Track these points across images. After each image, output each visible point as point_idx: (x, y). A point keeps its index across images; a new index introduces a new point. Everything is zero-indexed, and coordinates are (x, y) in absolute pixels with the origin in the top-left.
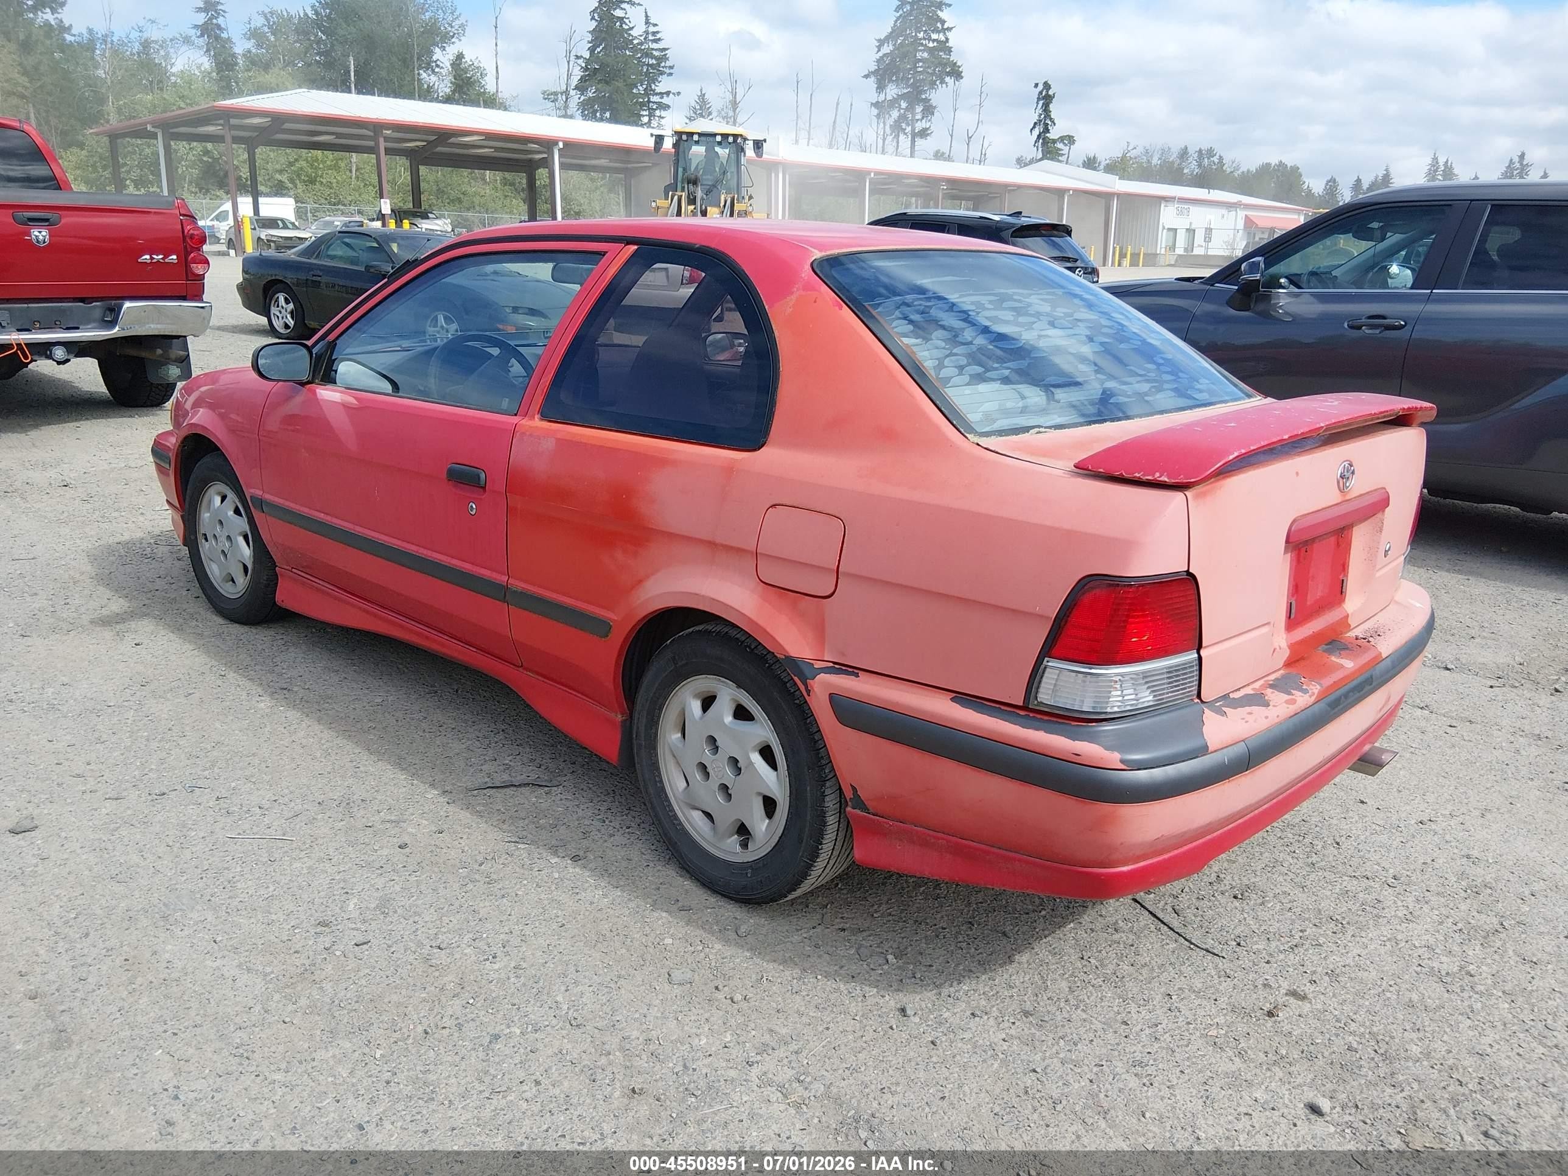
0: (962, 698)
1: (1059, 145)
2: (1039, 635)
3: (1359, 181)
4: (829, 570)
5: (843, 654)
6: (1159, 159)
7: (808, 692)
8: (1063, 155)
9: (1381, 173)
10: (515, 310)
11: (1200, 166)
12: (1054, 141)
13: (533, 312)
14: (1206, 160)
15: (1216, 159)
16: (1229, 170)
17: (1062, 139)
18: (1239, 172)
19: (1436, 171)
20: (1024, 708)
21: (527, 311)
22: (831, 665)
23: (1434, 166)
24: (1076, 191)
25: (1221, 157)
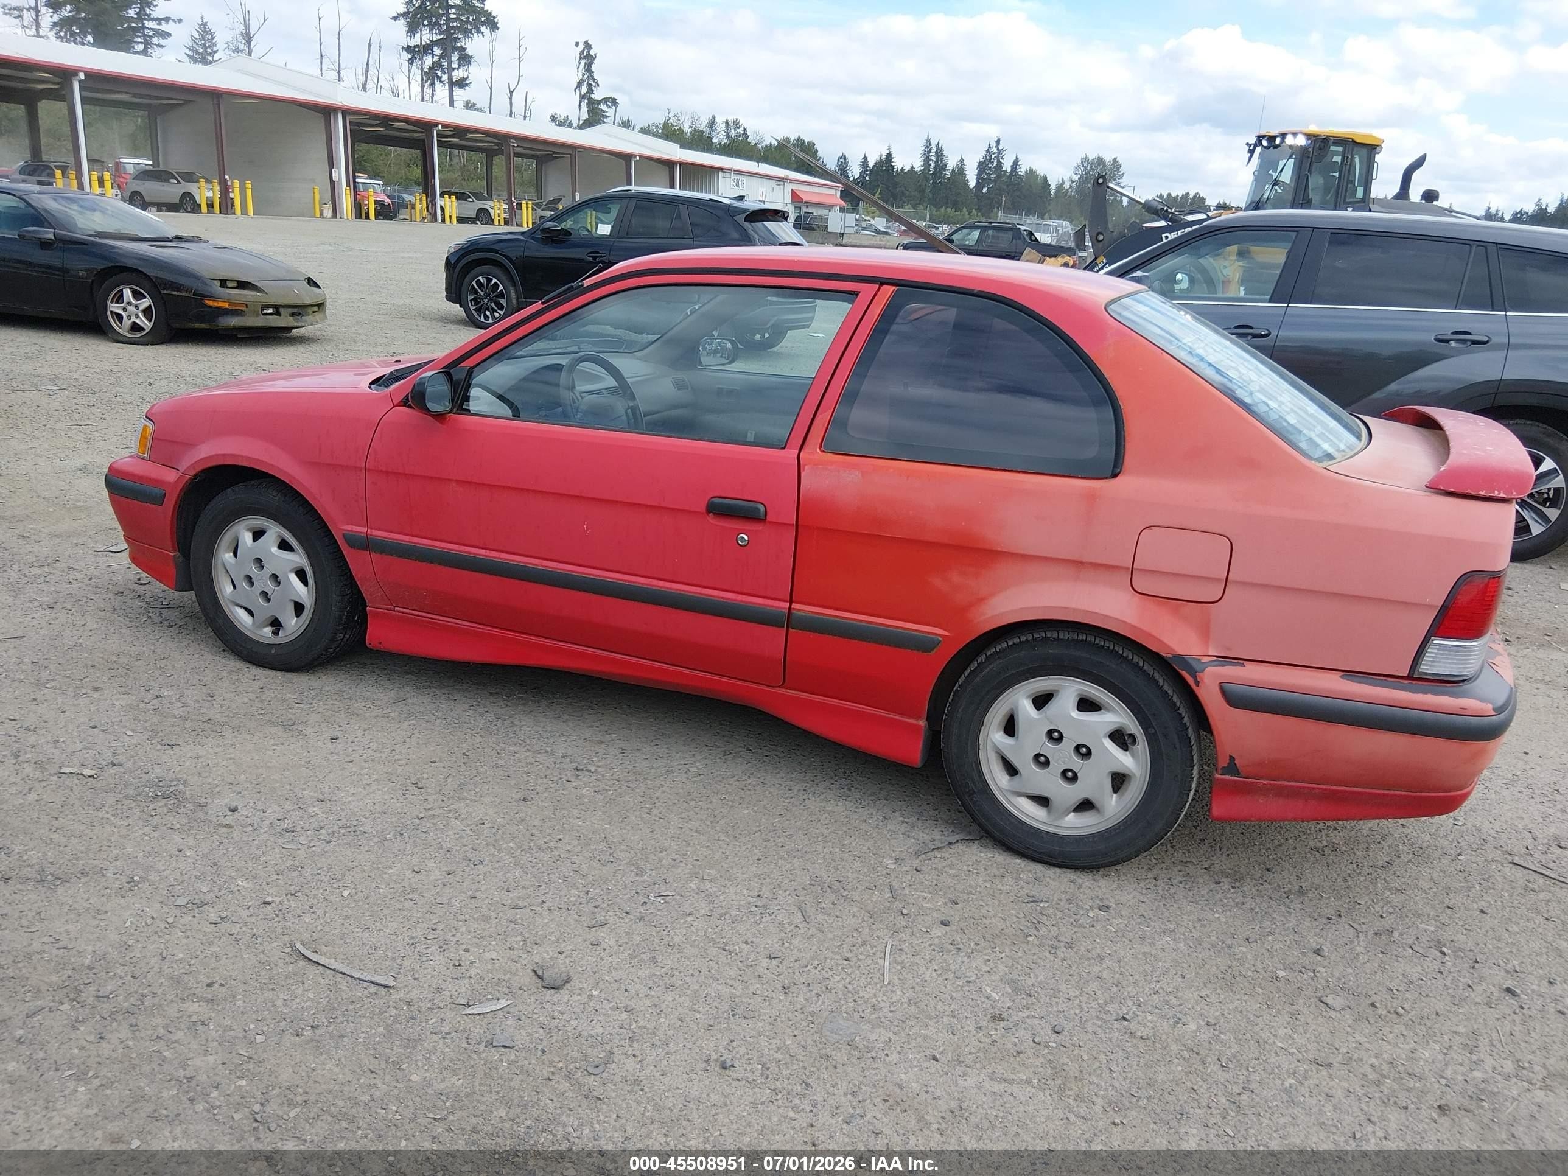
0: (1350, 674)
1: (603, 107)
2: (1427, 620)
3: (865, 158)
4: (1218, 580)
5: (1229, 649)
6: (691, 127)
7: (1197, 683)
8: (607, 117)
9: (885, 153)
10: (223, 283)
11: (728, 136)
12: (599, 102)
13: (242, 285)
14: (733, 131)
15: (741, 131)
16: (753, 143)
17: (605, 100)
18: (763, 145)
19: (930, 152)
20: (1410, 677)
21: (235, 284)
22: (1215, 658)
23: (927, 147)
24: (641, 157)
25: (745, 129)
